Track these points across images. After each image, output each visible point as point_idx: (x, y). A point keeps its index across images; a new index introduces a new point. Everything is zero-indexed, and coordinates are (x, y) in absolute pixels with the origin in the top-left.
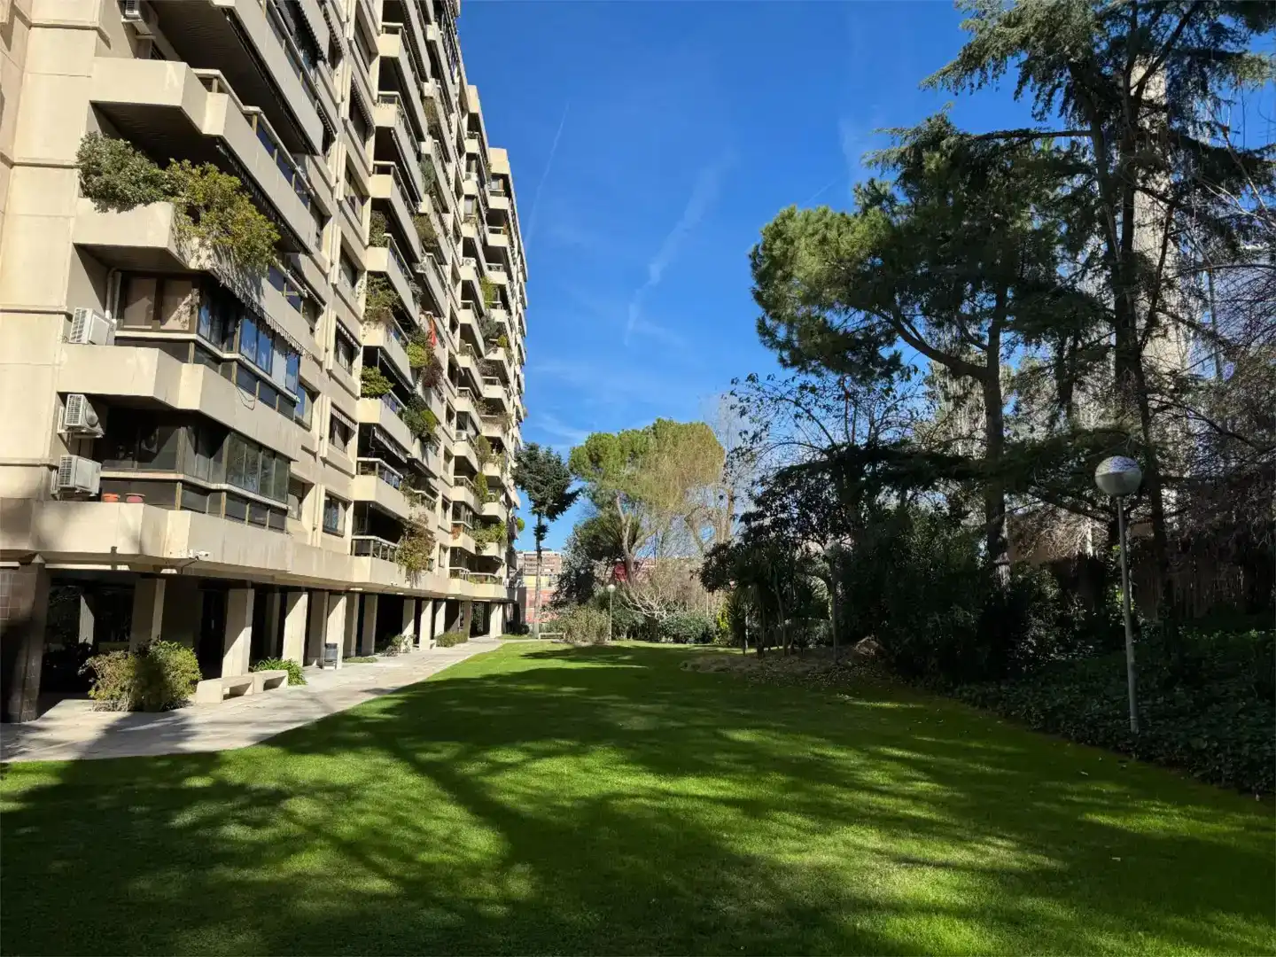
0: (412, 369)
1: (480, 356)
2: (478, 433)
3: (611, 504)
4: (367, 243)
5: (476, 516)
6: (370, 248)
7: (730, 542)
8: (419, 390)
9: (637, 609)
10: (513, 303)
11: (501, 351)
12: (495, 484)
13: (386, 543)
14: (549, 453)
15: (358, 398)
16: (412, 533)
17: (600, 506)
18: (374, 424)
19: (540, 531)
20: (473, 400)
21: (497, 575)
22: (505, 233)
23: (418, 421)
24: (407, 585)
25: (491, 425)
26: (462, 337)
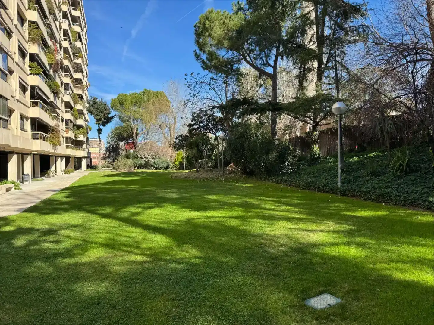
0: (49, 64)
1: (72, 61)
2: (73, 92)
3: (128, 121)
4: (27, 8)
5: (74, 125)
6: (28, 10)
7: (182, 134)
8: (51, 73)
9: (142, 158)
10: (83, 39)
11: (80, 59)
12: (81, 113)
13: (44, 134)
14: (101, 101)
15: (28, 75)
16: (53, 131)
17: (124, 122)
18: (36, 86)
19: (100, 131)
20: (70, 79)
21: (83, 147)
22: (79, 10)
23: (53, 86)
24: (53, 151)
25: (77, 89)
26: (64, 52)
